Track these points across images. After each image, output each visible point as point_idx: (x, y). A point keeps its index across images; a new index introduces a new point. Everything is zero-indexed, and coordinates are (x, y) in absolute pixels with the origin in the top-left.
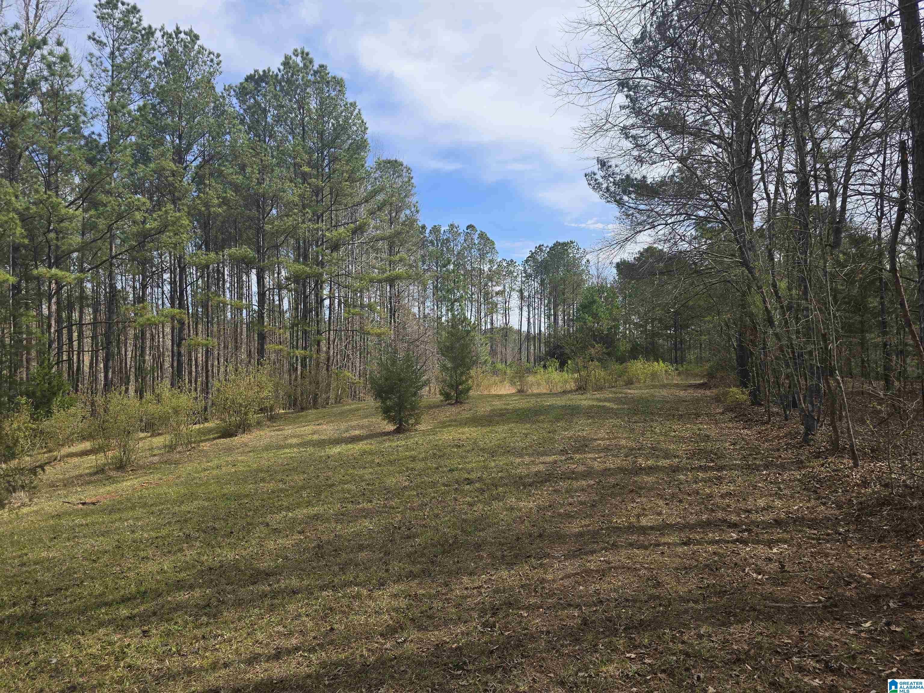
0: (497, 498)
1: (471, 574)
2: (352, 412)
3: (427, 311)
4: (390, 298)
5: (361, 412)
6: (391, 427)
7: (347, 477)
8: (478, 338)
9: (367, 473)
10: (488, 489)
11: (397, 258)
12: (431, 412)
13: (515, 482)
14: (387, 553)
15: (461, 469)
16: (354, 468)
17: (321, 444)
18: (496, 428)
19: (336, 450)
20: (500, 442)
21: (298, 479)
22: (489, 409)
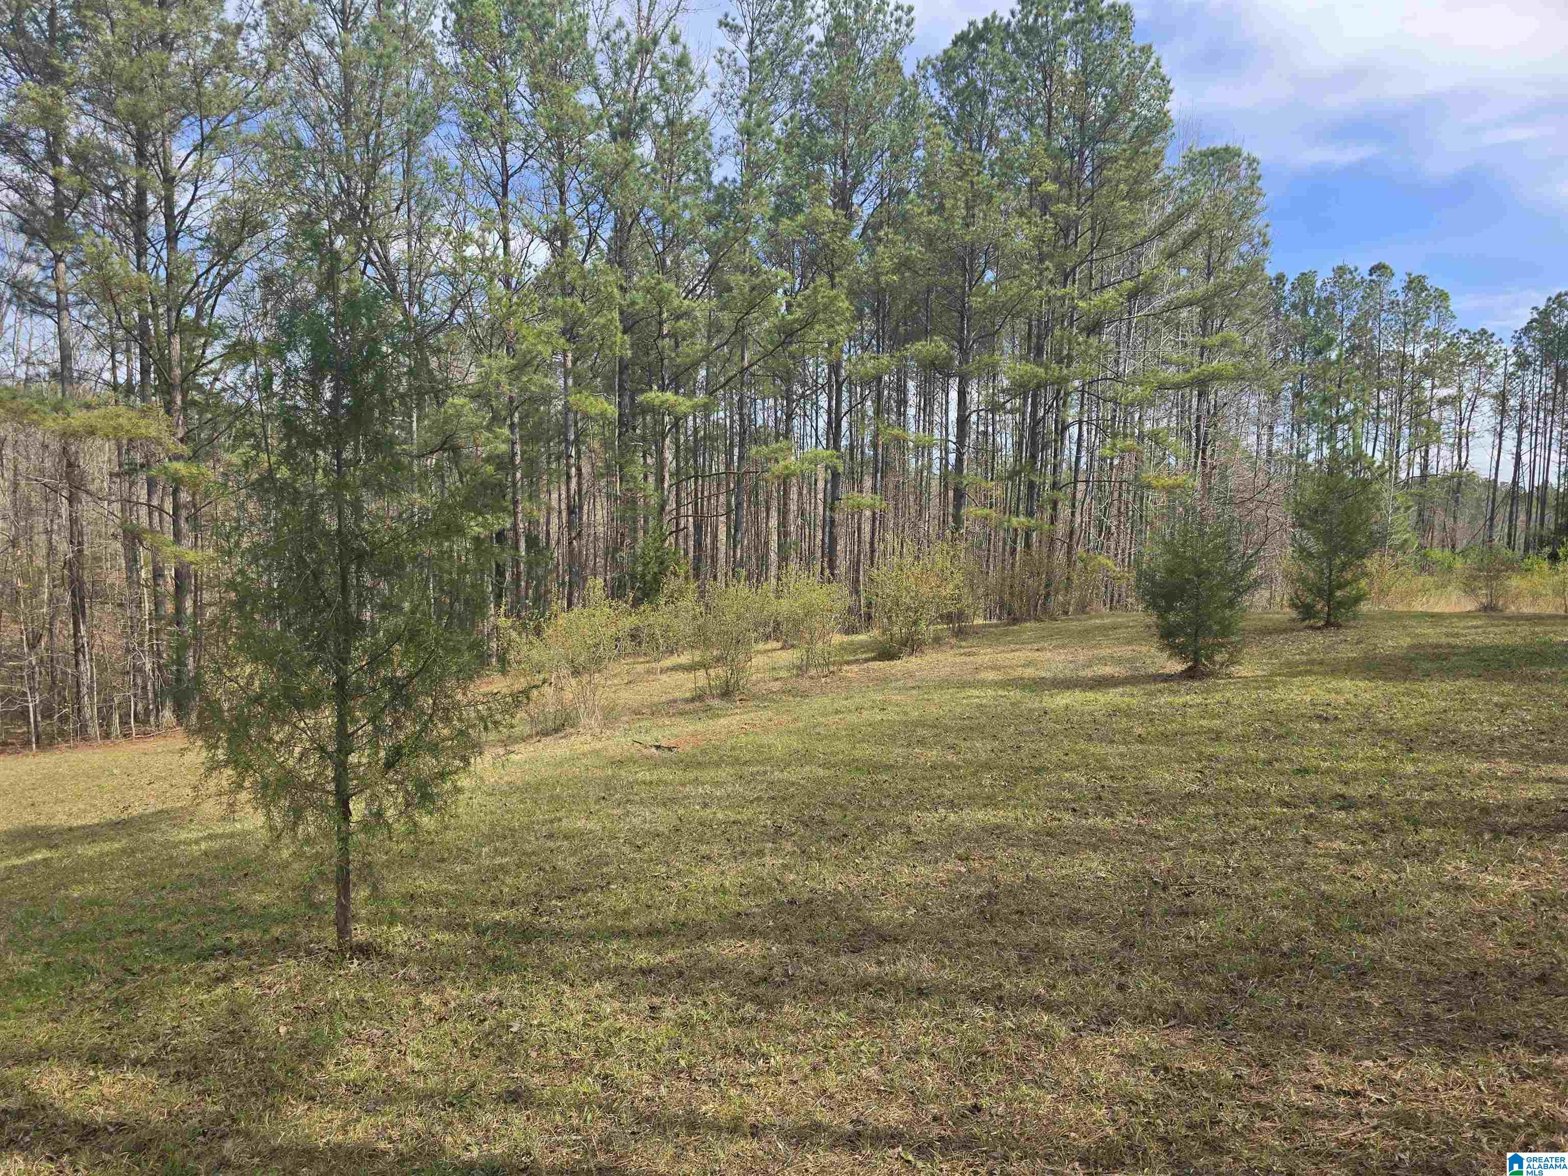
0: (1417, 854)
1: (1332, 1049)
2: (1104, 630)
3: (1276, 444)
4: (1198, 419)
5: (1122, 633)
6: (1176, 666)
7: (1073, 757)
8: (1388, 494)
9: (1113, 753)
10: (1395, 829)
11: (1216, 339)
12: (1267, 640)
13: (1469, 819)
14: (1129, 944)
15: (1328, 771)
16: (1090, 738)
17: (1037, 685)
18: (1422, 687)
19: (1062, 700)
20: (1432, 718)
21: (982, 748)
22: (1406, 642)
